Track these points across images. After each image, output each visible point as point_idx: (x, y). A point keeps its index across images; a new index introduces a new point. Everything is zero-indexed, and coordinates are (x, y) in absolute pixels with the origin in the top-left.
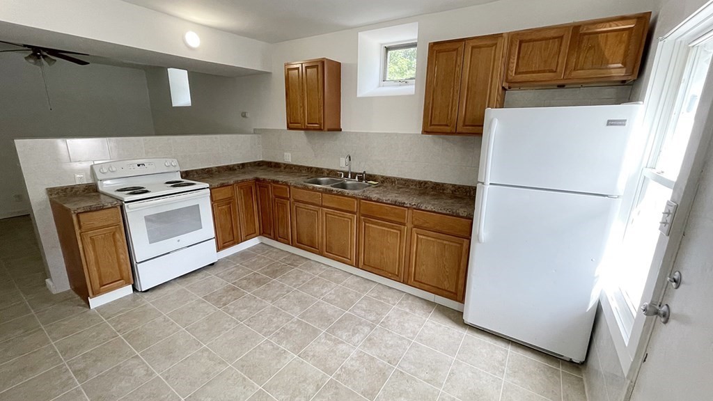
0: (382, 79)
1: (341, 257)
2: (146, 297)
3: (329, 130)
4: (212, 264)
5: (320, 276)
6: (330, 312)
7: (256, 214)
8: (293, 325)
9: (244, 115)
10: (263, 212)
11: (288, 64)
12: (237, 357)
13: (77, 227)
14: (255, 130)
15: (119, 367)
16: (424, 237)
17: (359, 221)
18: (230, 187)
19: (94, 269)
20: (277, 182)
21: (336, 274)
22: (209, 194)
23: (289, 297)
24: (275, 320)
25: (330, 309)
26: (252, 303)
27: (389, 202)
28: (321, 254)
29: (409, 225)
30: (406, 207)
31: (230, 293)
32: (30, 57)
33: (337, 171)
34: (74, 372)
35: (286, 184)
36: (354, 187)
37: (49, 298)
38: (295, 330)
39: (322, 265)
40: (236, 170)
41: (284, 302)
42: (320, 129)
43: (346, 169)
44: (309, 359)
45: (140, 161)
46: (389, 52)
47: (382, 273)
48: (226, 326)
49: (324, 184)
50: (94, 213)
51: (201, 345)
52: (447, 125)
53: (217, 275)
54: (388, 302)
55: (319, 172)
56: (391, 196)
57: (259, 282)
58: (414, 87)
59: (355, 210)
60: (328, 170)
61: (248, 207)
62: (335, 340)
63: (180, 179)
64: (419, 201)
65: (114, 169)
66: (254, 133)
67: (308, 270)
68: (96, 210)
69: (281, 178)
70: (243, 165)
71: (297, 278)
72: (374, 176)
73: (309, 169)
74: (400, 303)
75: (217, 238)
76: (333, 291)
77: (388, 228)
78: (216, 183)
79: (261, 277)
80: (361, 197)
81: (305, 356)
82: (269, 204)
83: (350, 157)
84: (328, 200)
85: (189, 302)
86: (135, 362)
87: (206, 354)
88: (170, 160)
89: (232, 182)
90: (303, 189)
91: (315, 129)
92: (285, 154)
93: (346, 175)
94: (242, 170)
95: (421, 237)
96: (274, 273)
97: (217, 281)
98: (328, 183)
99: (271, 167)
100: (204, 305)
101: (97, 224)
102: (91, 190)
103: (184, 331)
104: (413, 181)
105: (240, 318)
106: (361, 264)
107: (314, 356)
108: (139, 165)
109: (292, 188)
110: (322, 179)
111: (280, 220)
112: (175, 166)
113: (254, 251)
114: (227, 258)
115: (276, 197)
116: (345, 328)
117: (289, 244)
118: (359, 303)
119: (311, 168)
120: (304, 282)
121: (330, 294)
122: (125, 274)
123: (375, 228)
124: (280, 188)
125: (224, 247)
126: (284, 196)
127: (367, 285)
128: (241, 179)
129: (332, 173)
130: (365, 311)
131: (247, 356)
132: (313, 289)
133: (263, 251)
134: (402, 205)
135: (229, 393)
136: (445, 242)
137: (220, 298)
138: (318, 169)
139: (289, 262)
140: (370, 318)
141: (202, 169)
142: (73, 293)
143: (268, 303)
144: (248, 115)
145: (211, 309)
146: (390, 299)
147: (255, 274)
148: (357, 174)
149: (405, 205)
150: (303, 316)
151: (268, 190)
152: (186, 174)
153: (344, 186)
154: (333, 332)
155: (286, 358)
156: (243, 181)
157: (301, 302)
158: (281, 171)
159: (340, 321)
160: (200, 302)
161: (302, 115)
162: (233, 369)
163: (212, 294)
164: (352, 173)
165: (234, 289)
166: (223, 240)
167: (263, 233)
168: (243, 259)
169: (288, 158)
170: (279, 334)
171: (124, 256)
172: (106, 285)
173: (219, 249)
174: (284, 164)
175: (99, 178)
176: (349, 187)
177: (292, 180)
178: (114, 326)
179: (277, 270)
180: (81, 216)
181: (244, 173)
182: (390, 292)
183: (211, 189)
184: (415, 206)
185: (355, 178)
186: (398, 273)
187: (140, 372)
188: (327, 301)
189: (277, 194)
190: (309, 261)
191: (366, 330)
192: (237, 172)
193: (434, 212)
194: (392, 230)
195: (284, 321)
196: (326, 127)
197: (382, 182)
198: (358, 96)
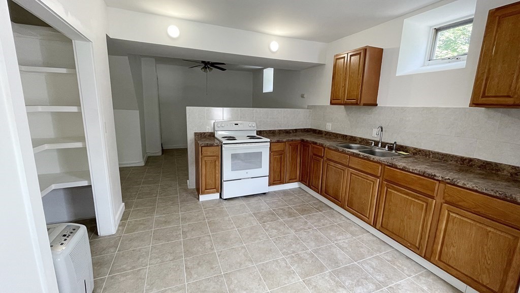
0: (427, 57)
1: (360, 213)
2: (224, 203)
3: (365, 105)
4: (264, 194)
5: (339, 224)
6: (339, 257)
7: (298, 165)
8: (306, 255)
9: (302, 96)
10: (303, 164)
11: (337, 55)
12: (260, 261)
13: (200, 153)
14: (308, 106)
15: (200, 238)
16: (457, 216)
17: (381, 186)
18: (283, 143)
19: (204, 178)
20: (316, 143)
21: (353, 227)
22: (269, 146)
23: (309, 232)
24: (294, 245)
25: (340, 255)
26: (281, 228)
27: (416, 172)
28: (342, 207)
29: (439, 200)
30: (437, 180)
31: (269, 216)
32: (203, 68)
33: (369, 140)
34: (183, 231)
35: (322, 145)
36: (383, 155)
37: (186, 190)
38: (306, 260)
39: (343, 217)
40: (290, 133)
41: (304, 235)
42: (357, 104)
43: (377, 139)
44: (311, 287)
45: (236, 122)
46: (439, 33)
47: (400, 240)
48: (260, 237)
49: (355, 149)
50: (209, 148)
51: (243, 244)
52: (509, 96)
53: (265, 201)
54: (403, 270)
55: (353, 139)
56: (420, 167)
57: (290, 215)
58: (466, 61)
59: (379, 175)
60: (360, 138)
61: (293, 159)
62: (337, 282)
63: (256, 135)
64: (457, 177)
65: (223, 125)
66: (308, 109)
67: (330, 217)
68: (210, 146)
69: (319, 141)
70: (296, 130)
71: (319, 220)
72: (406, 147)
73: (344, 137)
74: (418, 277)
75: (270, 176)
76: (346, 241)
77: (412, 197)
78: (275, 140)
79: (292, 211)
80: (386, 163)
81: (309, 283)
82: (308, 159)
83: (382, 128)
84: (355, 163)
85: (244, 214)
86: (208, 238)
87: (243, 251)
88: (252, 123)
89: (285, 140)
90: (335, 150)
91: (352, 104)
92: (327, 124)
93: (377, 143)
94: (295, 134)
95: (454, 215)
96: (303, 211)
97: (264, 205)
98: (358, 148)
99: (316, 133)
100: (252, 218)
101: (209, 154)
102: (212, 135)
103: (236, 231)
104: (453, 157)
105: (271, 235)
106: (378, 225)
107: (315, 287)
108: (235, 124)
109: (326, 149)
110: (353, 145)
111: (314, 173)
112: (254, 127)
113: (293, 192)
114: (275, 192)
115: (314, 154)
116: (350, 276)
117: (318, 193)
118: (369, 259)
119: (346, 136)
120: (324, 225)
121: (344, 242)
122: (217, 186)
123: (397, 196)
124: (318, 148)
125: (274, 184)
126: (320, 155)
127: (383, 247)
128: (291, 139)
129: (364, 142)
130: (374, 269)
131: (267, 263)
132: (330, 233)
133: (299, 193)
134: (432, 177)
135: (248, 284)
136: (489, 229)
137: (263, 217)
138: (352, 137)
139: (317, 207)
140: (378, 277)
141: (270, 130)
142: (195, 190)
143: (293, 231)
144: (305, 96)
145: (255, 223)
146: (405, 268)
147: (289, 208)
148: (388, 143)
149: (437, 178)
150: (316, 251)
151: (309, 149)
152: (260, 133)
153: (373, 153)
154: (338, 274)
155: (293, 278)
156: (292, 141)
157: (317, 239)
158: (322, 137)
159: (346, 268)
160: (250, 215)
161: (343, 93)
162: (255, 268)
163: (258, 213)
164: (382, 143)
165: (273, 214)
166: (274, 179)
167: (302, 180)
168: (285, 195)
169: (329, 127)
170: (293, 257)
171: (218, 175)
172: (207, 190)
173: (270, 184)
174: (325, 132)
175: (216, 130)
176: (377, 154)
177: (327, 143)
178: (206, 214)
179: (305, 210)
180: (203, 148)
181: (296, 136)
182: (407, 262)
183: (271, 143)
184: (449, 181)
185: (385, 148)
186: (419, 245)
187: (208, 245)
188: (340, 247)
189: (315, 153)
190: (332, 210)
191: (370, 287)
192: (291, 134)
193: (476, 191)
194: (417, 201)
195: (300, 249)
196: (362, 102)
197: (415, 154)
198: (397, 75)
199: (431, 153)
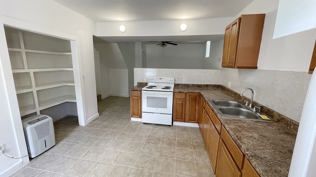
4: (170, 125)
7: (197, 111)
8: (147, 173)
12: (119, 164)
15: (109, 140)
18: (184, 94)
19: (132, 108)
22: (173, 95)
23: (168, 159)
24: (147, 164)
26: (154, 150)
31: (156, 140)
32: (161, 45)
41: (162, 160)
42: (232, 67)
48: (136, 150)
51: (123, 150)
57: (169, 144)
61: (193, 106)
65: (153, 79)
66: (221, 69)
68: (135, 91)
70: (207, 86)
78: (178, 91)
79: (174, 142)
80: (222, 123)
85: (143, 134)
89: (185, 92)
90: (207, 104)
92: (229, 82)
93: (249, 104)
94: (206, 88)
97: (161, 133)
101: (135, 95)
103: (128, 142)
105: (142, 152)
108: (160, 79)
112: (172, 81)
113: (191, 129)
114: (178, 126)
125: (176, 121)
132: (182, 166)
134: (240, 147)
137: (151, 139)
139: (195, 145)
149: (242, 150)
156: (192, 92)
157: (167, 166)
161: (227, 58)
165: (159, 139)
166: (176, 117)
169: (229, 85)
170: (139, 170)
172: (134, 115)
173: (173, 120)
174: (227, 89)
175: (149, 81)
179: (184, 144)
180: (132, 91)
183: (174, 92)
185: (253, 108)
196: (236, 65)
197: (278, 121)
198: (273, 39)
199: (292, 124)
